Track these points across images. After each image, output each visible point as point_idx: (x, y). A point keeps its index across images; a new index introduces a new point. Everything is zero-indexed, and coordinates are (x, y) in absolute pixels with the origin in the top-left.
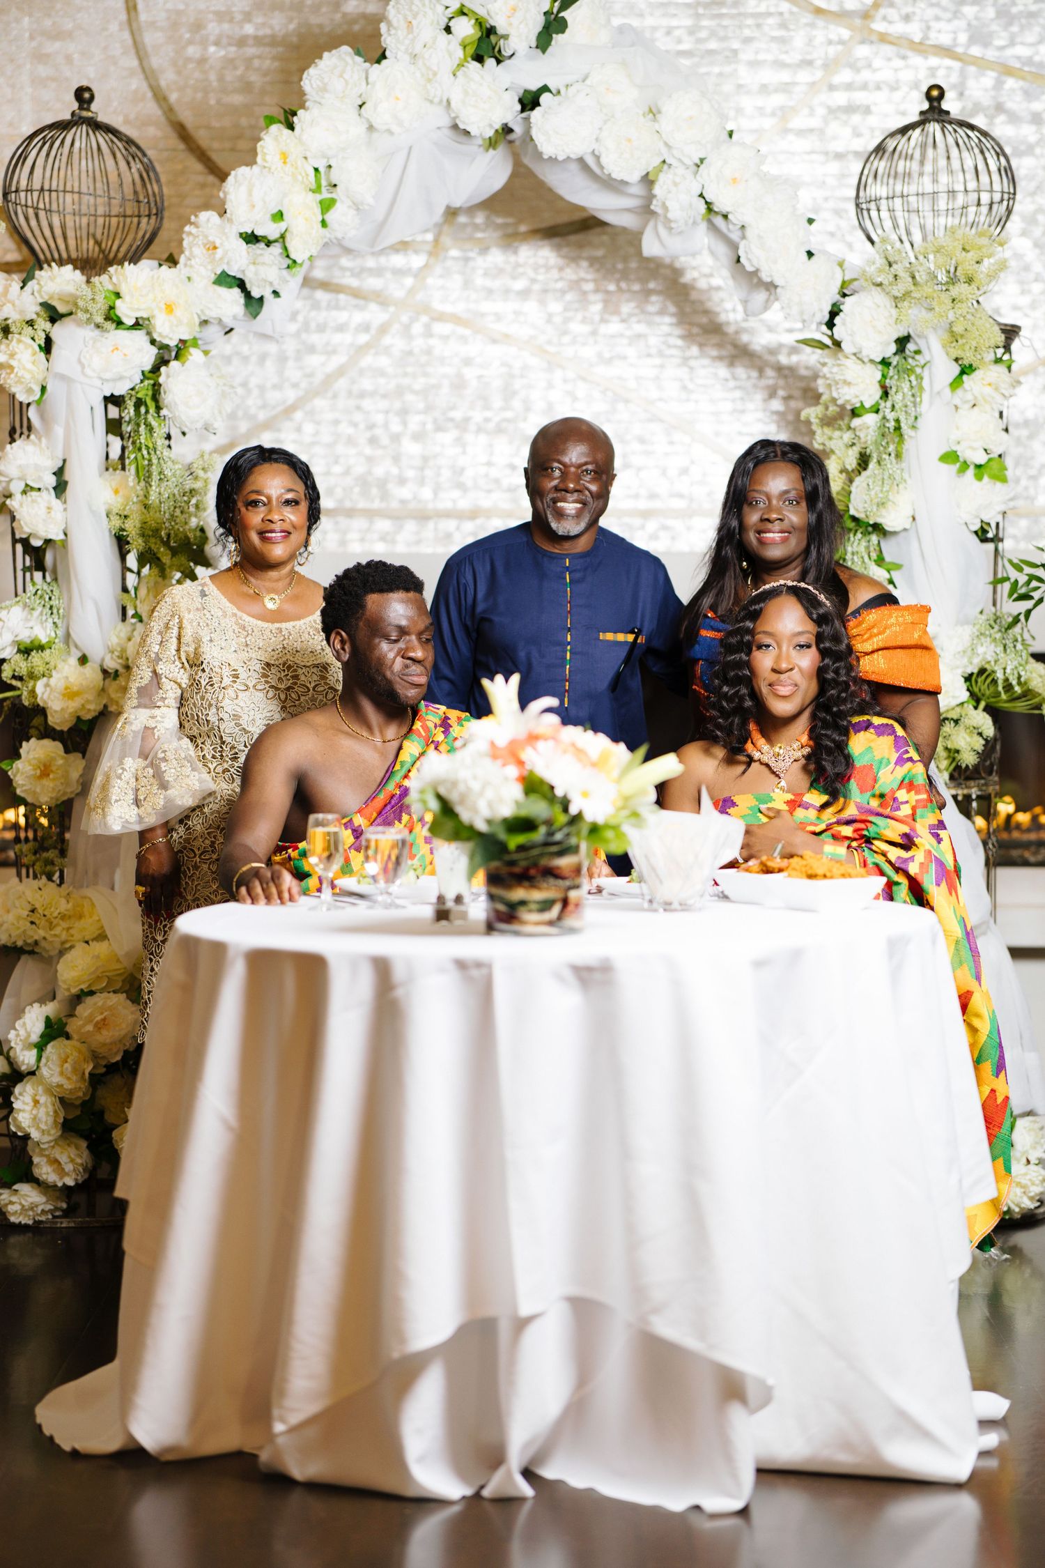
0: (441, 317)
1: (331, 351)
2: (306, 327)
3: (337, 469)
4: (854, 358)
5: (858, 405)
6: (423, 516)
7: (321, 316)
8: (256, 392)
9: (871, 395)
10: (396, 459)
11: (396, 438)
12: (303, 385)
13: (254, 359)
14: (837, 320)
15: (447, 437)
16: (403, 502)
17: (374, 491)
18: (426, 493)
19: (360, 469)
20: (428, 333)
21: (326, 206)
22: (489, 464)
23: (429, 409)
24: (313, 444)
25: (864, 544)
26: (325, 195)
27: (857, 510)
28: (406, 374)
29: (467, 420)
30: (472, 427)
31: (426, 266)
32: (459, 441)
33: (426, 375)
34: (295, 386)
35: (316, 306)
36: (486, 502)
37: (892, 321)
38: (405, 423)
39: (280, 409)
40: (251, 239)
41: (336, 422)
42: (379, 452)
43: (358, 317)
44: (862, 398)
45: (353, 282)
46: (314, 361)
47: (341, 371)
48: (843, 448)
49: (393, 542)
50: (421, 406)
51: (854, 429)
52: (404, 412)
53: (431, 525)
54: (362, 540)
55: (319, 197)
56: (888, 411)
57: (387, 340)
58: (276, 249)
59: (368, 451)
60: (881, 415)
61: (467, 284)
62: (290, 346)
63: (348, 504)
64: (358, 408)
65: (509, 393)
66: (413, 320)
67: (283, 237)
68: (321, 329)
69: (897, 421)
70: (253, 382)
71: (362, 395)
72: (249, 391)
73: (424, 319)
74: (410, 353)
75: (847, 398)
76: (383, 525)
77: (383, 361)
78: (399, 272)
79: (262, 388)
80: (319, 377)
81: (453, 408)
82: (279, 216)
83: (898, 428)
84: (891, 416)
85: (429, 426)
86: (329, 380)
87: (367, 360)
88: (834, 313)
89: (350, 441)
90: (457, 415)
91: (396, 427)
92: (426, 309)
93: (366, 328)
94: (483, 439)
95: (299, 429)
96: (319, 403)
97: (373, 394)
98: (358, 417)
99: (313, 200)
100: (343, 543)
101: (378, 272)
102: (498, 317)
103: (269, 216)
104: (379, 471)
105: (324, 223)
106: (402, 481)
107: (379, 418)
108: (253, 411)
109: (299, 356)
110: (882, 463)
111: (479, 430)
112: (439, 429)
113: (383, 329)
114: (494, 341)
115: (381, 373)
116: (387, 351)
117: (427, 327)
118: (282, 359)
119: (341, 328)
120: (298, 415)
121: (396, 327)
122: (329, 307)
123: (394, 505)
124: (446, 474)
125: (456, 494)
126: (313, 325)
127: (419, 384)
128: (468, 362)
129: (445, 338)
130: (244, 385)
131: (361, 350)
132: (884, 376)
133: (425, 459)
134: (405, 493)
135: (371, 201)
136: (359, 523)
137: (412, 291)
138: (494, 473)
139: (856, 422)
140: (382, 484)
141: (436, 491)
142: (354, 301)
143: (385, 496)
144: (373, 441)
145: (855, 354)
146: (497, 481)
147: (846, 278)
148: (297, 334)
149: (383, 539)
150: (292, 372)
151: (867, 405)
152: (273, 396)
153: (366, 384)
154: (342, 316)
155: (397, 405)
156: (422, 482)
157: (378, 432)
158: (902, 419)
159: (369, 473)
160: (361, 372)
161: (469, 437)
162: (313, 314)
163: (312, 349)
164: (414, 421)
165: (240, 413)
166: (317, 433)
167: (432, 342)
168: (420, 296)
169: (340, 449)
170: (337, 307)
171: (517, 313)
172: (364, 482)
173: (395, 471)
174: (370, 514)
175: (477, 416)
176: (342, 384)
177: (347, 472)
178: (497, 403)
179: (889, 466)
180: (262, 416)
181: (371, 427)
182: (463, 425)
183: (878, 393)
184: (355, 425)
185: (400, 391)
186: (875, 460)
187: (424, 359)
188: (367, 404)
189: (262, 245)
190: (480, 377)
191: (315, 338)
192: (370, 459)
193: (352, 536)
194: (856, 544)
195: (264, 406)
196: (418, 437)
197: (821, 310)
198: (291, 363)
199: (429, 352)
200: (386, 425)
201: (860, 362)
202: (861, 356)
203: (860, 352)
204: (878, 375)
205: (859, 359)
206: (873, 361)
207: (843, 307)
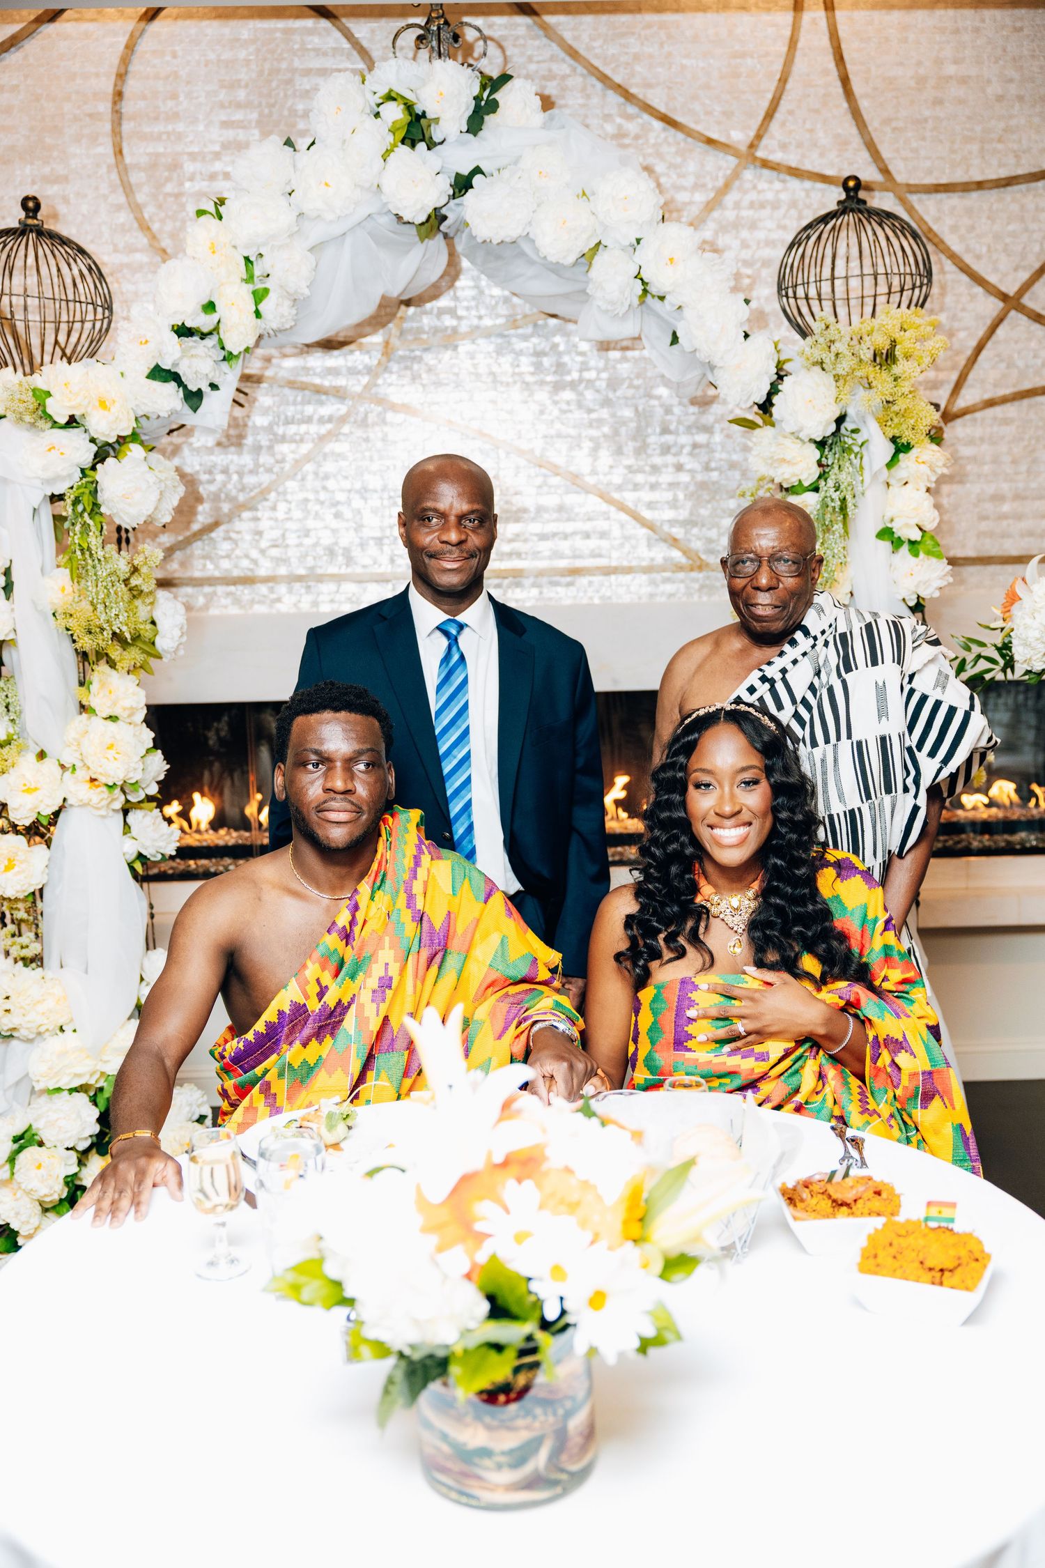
0: (394, 407)
1: (298, 440)
3: (308, 541)
4: (791, 436)
5: (797, 483)
7: (291, 410)
8: (235, 478)
9: (809, 473)
10: (358, 529)
11: (358, 513)
12: (277, 469)
14: (776, 400)
17: (341, 559)
19: (327, 540)
20: (383, 422)
21: (260, 295)
24: (285, 521)
26: (258, 285)
31: (380, 365)
34: (269, 470)
37: (831, 401)
38: (364, 500)
39: (256, 491)
40: (183, 331)
41: (305, 501)
42: (343, 525)
43: (321, 410)
44: (802, 478)
45: (316, 381)
46: (284, 448)
47: (308, 458)
55: (251, 287)
56: (830, 489)
57: (347, 429)
58: (211, 340)
59: (334, 524)
60: (822, 494)
63: (318, 571)
64: (325, 488)
66: (370, 410)
67: (217, 328)
68: (290, 421)
69: (843, 500)
71: (327, 477)
73: (379, 409)
74: (367, 440)
75: (786, 476)
76: (350, 588)
77: (344, 447)
78: (354, 371)
79: (240, 474)
80: (288, 464)
82: (210, 307)
83: (843, 508)
84: (835, 494)
86: (299, 464)
87: (331, 446)
88: (773, 390)
89: (319, 517)
91: (357, 504)
92: (380, 400)
93: (327, 419)
95: (274, 508)
96: (291, 485)
97: (336, 476)
98: (324, 496)
99: (245, 290)
100: (315, 605)
101: (337, 371)
103: (200, 309)
104: (344, 541)
105: (257, 314)
106: (363, 549)
107: (343, 497)
108: (234, 493)
109: (271, 447)
113: (343, 420)
115: (341, 457)
116: (347, 438)
117: (382, 415)
118: (258, 449)
119: (309, 420)
120: (273, 496)
121: (353, 418)
122: (296, 402)
123: (358, 570)
126: (282, 419)
127: (376, 465)
129: (397, 426)
130: (224, 470)
131: (322, 439)
132: (822, 456)
135: (305, 292)
136: (328, 587)
137: (367, 387)
140: (347, 552)
142: (318, 397)
143: (350, 562)
144: (338, 516)
145: (792, 433)
147: (783, 359)
150: (266, 459)
151: (806, 484)
152: (250, 480)
153: (330, 467)
154: (308, 410)
155: (358, 485)
157: (342, 508)
158: (848, 498)
159: (335, 543)
160: (326, 457)
163: (283, 439)
165: (223, 496)
166: (289, 511)
167: (387, 429)
168: (375, 391)
169: (310, 524)
170: (304, 403)
172: (331, 551)
176: (309, 468)
177: (317, 543)
180: (242, 498)
181: (336, 504)
183: (817, 471)
184: (322, 503)
188: (331, 484)
189: (196, 338)
191: (283, 430)
192: (335, 531)
193: (323, 597)
195: (243, 489)
197: (759, 390)
198: (265, 452)
200: (349, 502)
201: (799, 441)
202: (802, 435)
203: (800, 431)
204: (817, 454)
205: (798, 438)
206: (811, 440)
207: (780, 387)
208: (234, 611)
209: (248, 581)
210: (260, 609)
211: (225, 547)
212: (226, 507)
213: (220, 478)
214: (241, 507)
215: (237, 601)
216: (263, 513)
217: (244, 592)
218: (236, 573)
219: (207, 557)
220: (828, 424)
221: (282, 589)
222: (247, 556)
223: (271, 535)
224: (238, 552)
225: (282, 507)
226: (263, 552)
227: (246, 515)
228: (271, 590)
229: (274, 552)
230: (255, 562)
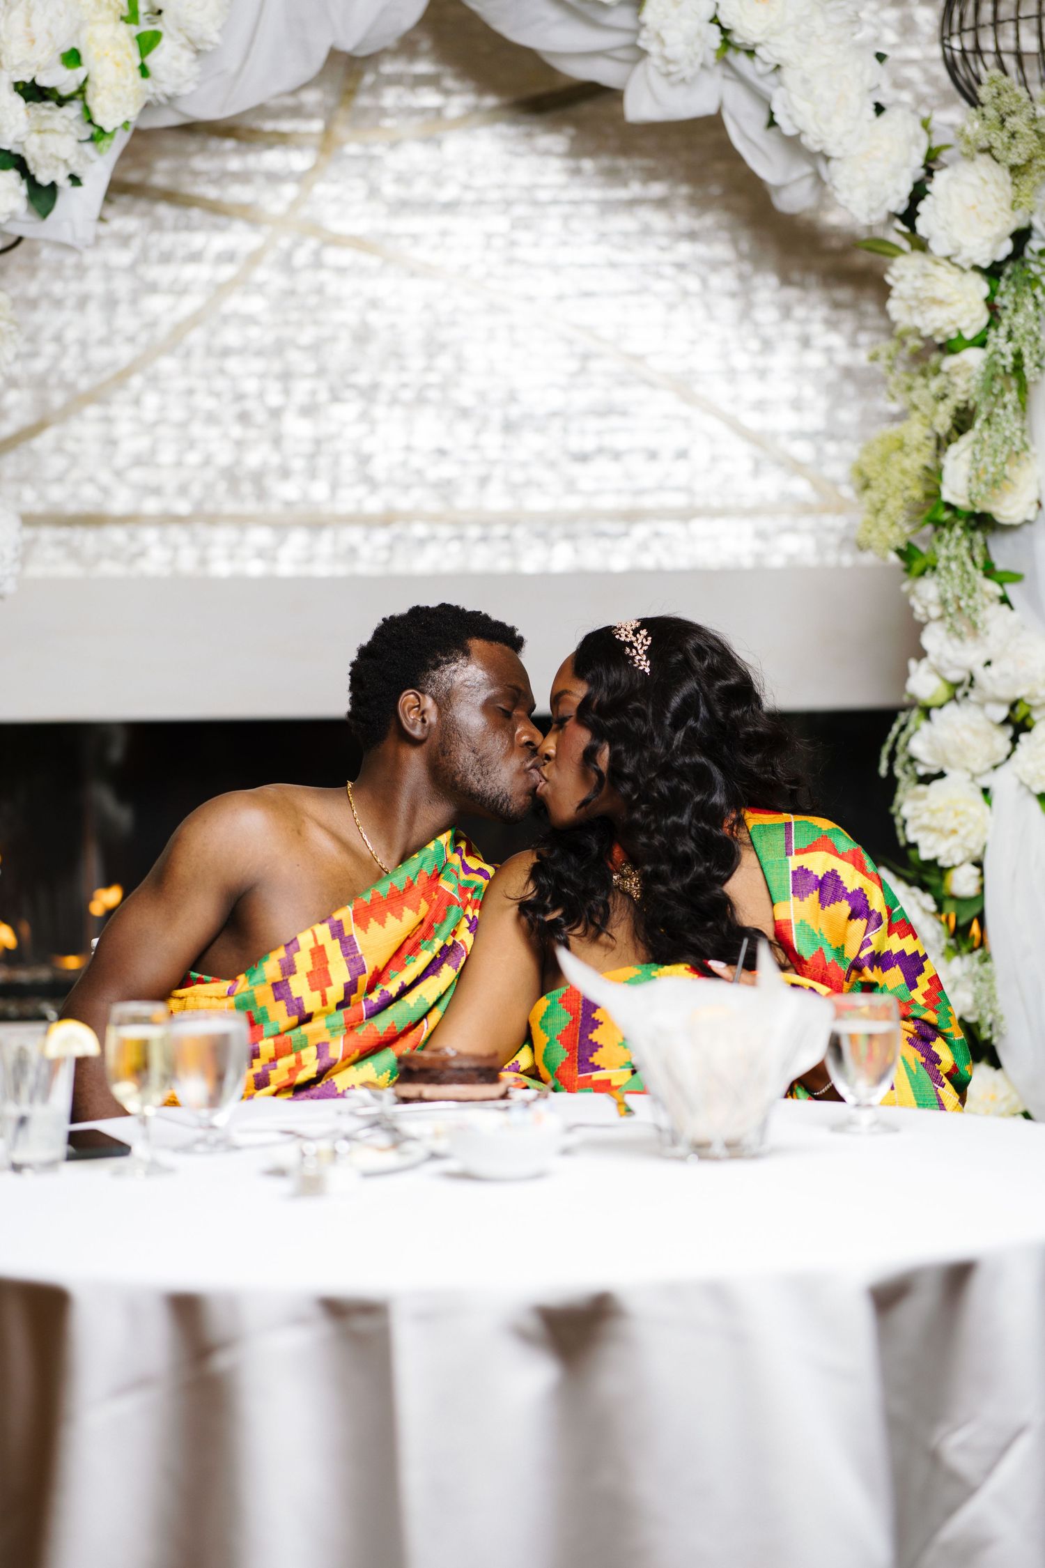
0: (336, 241)
1: (180, 290)
2: (143, 257)
3: (193, 458)
4: (946, 263)
5: (954, 336)
6: (316, 523)
7: (167, 240)
8: (74, 350)
9: (972, 318)
10: (277, 441)
11: (276, 413)
12: (143, 338)
13: (70, 302)
14: (922, 207)
15: (348, 411)
16: (288, 504)
17: (247, 488)
18: (319, 491)
19: (224, 457)
20: (317, 263)
21: (147, 43)
22: (408, 448)
23: (321, 372)
24: (155, 424)
25: (965, 544)
26: (145, 27)
27: (954, 493)
28: (287, 323)
29: (375, 387)
30: (383, 396)
31: (315, 168)
32: (364, 416)
33: (316, 323)
34: (131, 340)
35: (157, 226)
36: (403, 503)
37: (1006, 205)
38: (287, 392)
39: (109, 373)
40: (32, 92)
41: (190, 392)
42: (252, 434)
43: (219, 242)
44: (962, 325)
45: (211, 192)
46: (156, 304)
47: (195, 320)
48: (931, 402)
49: (274, 560)
50: (310, 367)
51: (947, 374)
52: (286, 377)
53: (327, 536)
54: (231, 557)
55: (135, 30)
56: (1002, 341)
57: (261, 274)
58: (73, 110)
59: (236, 431)
60: (990, 348)
61: (373, 192)
62: (123, 286)
63: (209, 507)
64: (222, 371)
65: (433, 347)
66: (297, 244)
67: (82, 90)
68: (166, 258)
69: (1018, 356)
70: (71, 335)
71: (226, 352)
72: (64, 349)
73: (312, 244)
74: (292, 293)
75: (938, 324)
76: (260, 536)
77: (255, 305)
78: (274, 178)
79: (83, 344)
80: (163, 331)
81: (354, 370)
82: (73, 58)
83: (1018, 368)
84: (1008, 348)
85: (323, 396)
86: (180, 330)
87: (235, 303)
88: (918, 193)
89: (211, 419)
90: (362, 379)
91: (274, 399)
92: (314, 228)
93: (228, 257)
94: (398, 412)
95: (137, 402)
96: (167, 364)
97: (241, 351)
98: (220, 384)
99: (125, 33)
100: (203, 561)
101: (243, 177)
102: (415, 238)
103: (57, 56)
104: (253, 459)
105: (144, 71)
106: (285, 473)
107: (250, 386)
108: (71, 376)
109: (134, 301)
110: (993, 420)
111: (394, 401)
112: (335, 398)
113: (254, 258)
114: (413, 274)
115: (250, 320)
116: (260, 288)
117: (317, 254)
118: (111, 303)
119: (195, 257)
120: (136, 381)
121: (271, 257)
122: (176, 229)
123: (275, 507)
124: (348, 462)
125: (361, 491)
126: (154, 254)
127: (307, 336)
128: (374, 304)
129: (341, 271)
130: (58, 338)
131: (221, 290)
132: (993, 292)
133: (318, 442)
134: (288, 491)
135: (216, 38)
136: (223, 535)
137: (295, 204)
138: (416, 461)
139: (949, 362)
140: (258, 478)
141: (335, 486)
142: (211, 219)
143: (262, 494)
144: (244, 418)
145: (948, 258)
146: (419, 472)
147: (935, 144)
148: (132, 269)
149: (261, 554)
150: (126, 321)
151: (969, 335)
152: (99, 355)
153: (231, 336)
154: (197, 240)
155: (277, 366)
156: (312, 474)
157: (251, 405)
158: (1026, 351)
159: (238, 462)
160: (225, 320)
161: (379, 411)
162: (154, 237)
163: (153, 288)
164: (302, 389)
165: (53, 380)
166: (162, 408)
167: (325, 276)
168: (305, 211)
169: (197, 430)
170: (189, 228)
171: (444, 233)
172: (231, 476)
173: (275, 460)
174: (241, 522)
175: (389, 379)
176: (196, 337)
177: (207, 462)
178: (416, 362)
179: (1004, 424)
180: (84, 383)
181: (240, 397)
182: (369, 393)
183: (984, 317)
184: (217, 395)
185: (279, 347)
186: (984, 416)
187: (313, 300)
188: (233, 364)
189: (51, 104)
190: (392, 326)
191: (155, 273)
192: (240, 444)
193: (217, 552)
194: (952, 544)
195: (87, 369)
196: (309, 411)
197: (897, 192)
198: (123, 309)
199: (320, 290)
200: (261, 395)
201: (956, 270)
202: (957, 260)
203: (956, 255)
204: (984, 289)
205: (955, 265)
206: (976, 268)
207: (929, 187)
208: (69, 570)
209: (94, 520)
210: (110, 568)
211: (57, 464)
212: (58, 399)
213: (49, 349)
214: (79, 401)
215: (74, 554)
216: (121, 410)
217: (88, 539)
218: (72, 508)
219: (23, 479)
220: (999, 240)
221: (150, 535)
222: (91, 480)
223: (132, 445)
224: (75, 474)
225: (151, 401)
226: (119, 474)
227: (92, 411)
228: (132, 537)
229: (137, 475)
230: (105, 491)
